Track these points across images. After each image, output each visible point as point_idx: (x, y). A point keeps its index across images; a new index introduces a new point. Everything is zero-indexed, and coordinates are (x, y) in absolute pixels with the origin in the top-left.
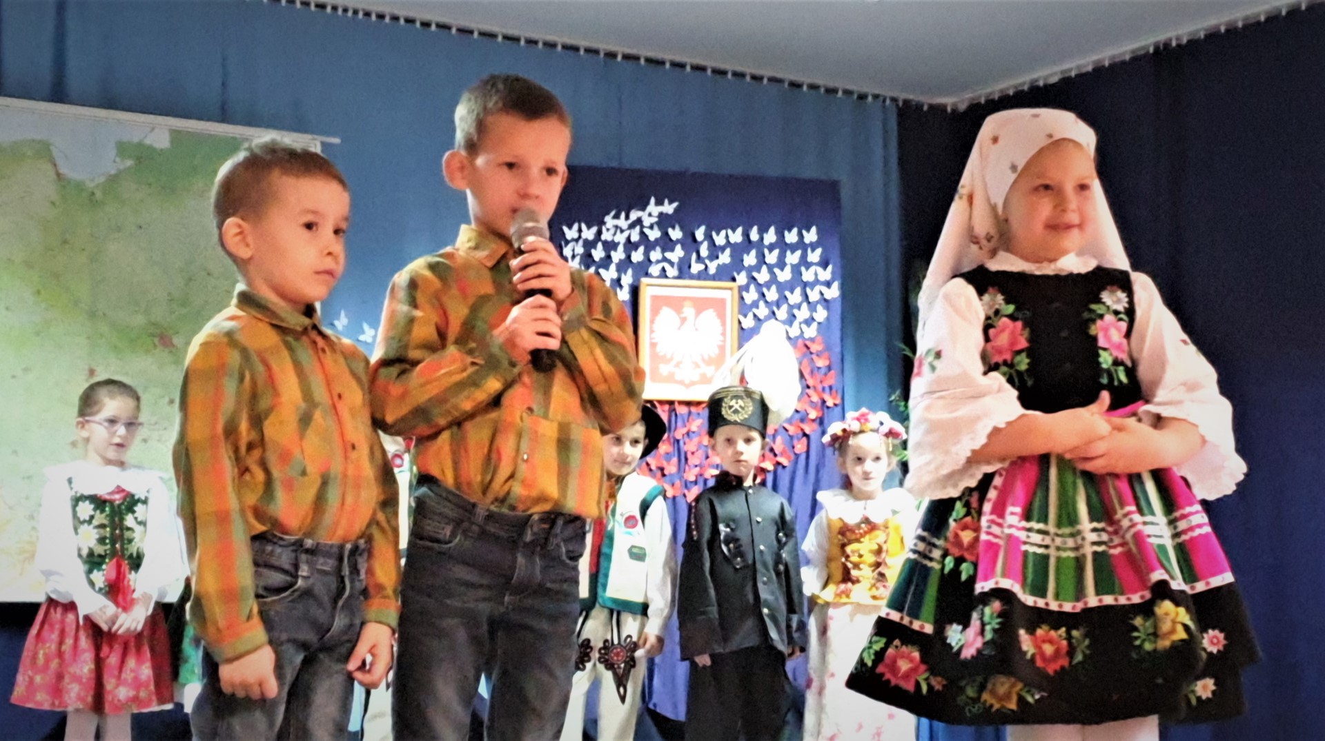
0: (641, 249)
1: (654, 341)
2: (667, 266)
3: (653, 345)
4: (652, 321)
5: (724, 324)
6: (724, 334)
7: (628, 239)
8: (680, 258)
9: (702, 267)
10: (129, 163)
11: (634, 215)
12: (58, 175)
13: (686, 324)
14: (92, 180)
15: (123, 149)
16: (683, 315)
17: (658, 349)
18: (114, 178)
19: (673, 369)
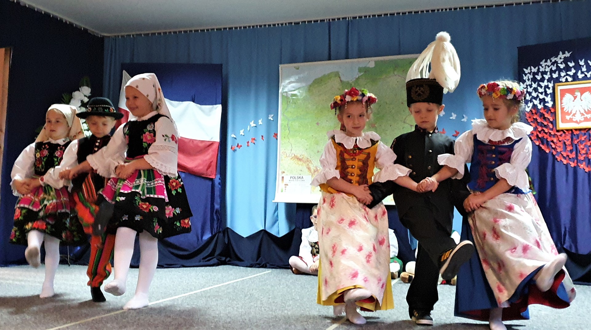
0: (557, 72)
1: (563, 107)
2: (568, 77)
7: (551, 68)
8: (574, 73)
9: (583, 75)
10: (362, 73)
11: (553, 60)
12: (341, 80)
13: (577, 99)
14: (351, 80)
15: (360, 70)
16: (575, 96)
17: (565, 110)
18: (358, 79)
19: (572, 117)
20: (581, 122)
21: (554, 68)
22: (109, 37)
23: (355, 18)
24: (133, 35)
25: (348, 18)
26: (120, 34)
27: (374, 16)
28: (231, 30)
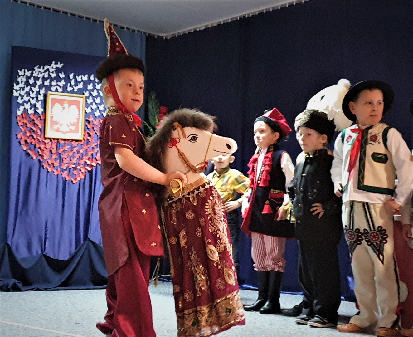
0: (49, 81)
1: (52, 115)
2: (58, 87)
3: (52, 117)
4: (52, 108)
5: (79, 110)
6: (79, 114)
7: (44, 76)
8: (63, 85)
9: (72, 89)
11: (46, 68)
13: (65, 109)
16: (63, 107)
17: (53, 119)
19: (59, 127)
20: (66, 132)
21: (46, 76)
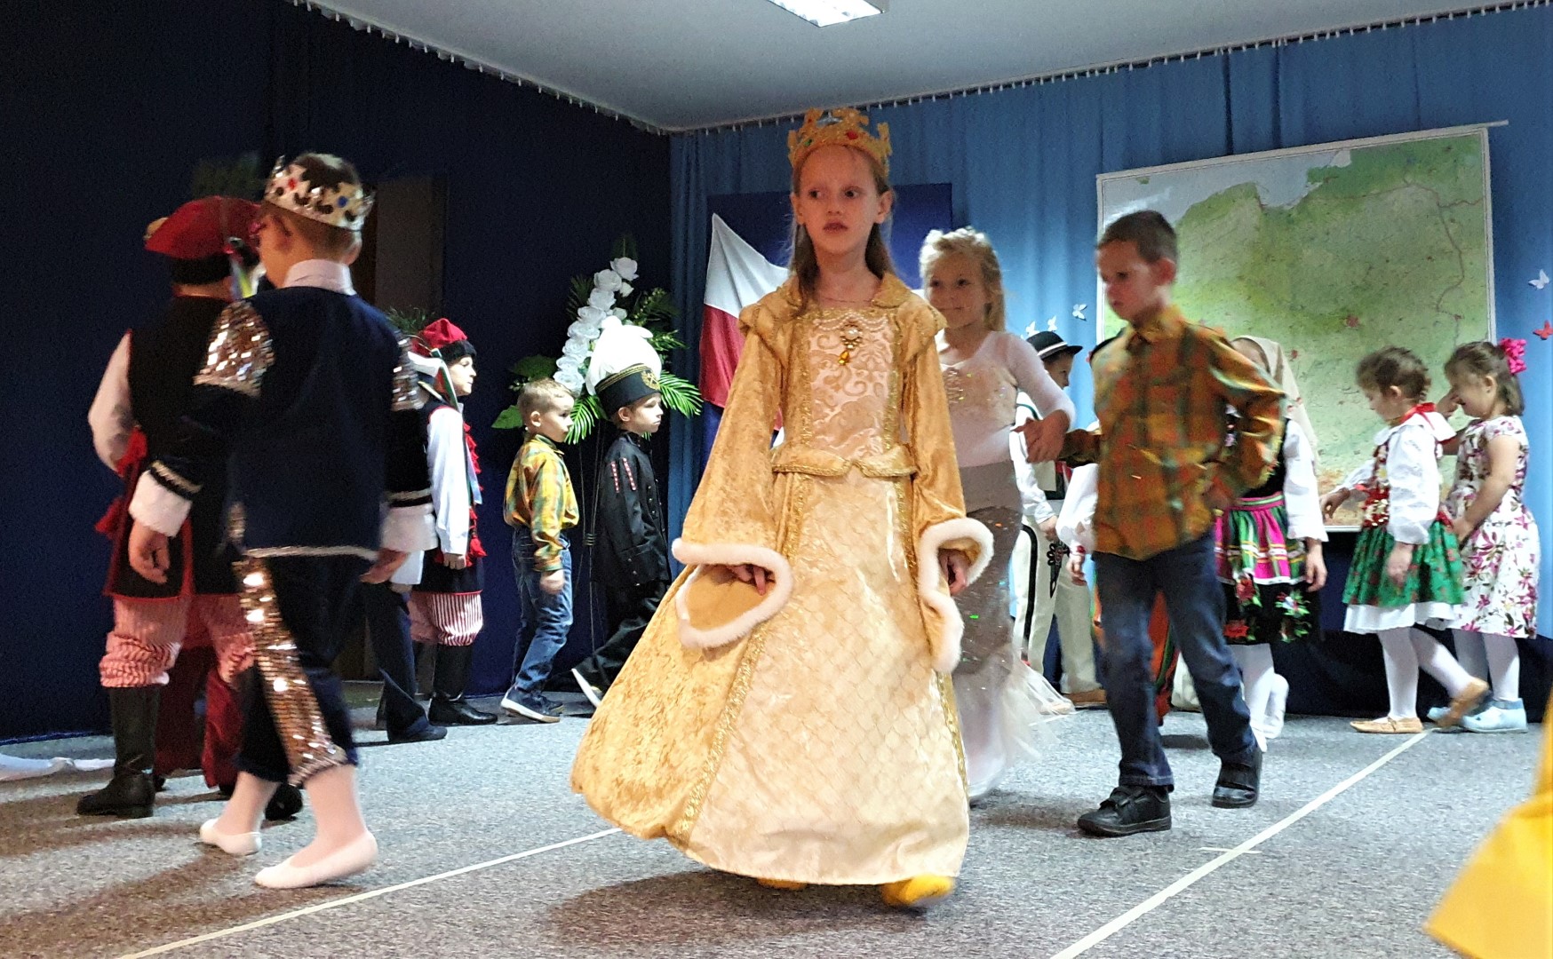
10: (1318, 184)
12: (1261, 206)
14: (1289, 205)
15: (1312, 176)
18: (1306, 199)
22: (682, 134)
23: (1293, 41)
24: (738, 127)
25: (1277, 43)
26: (706, 126)
27: (1345, 32)
28: (973, 95)
